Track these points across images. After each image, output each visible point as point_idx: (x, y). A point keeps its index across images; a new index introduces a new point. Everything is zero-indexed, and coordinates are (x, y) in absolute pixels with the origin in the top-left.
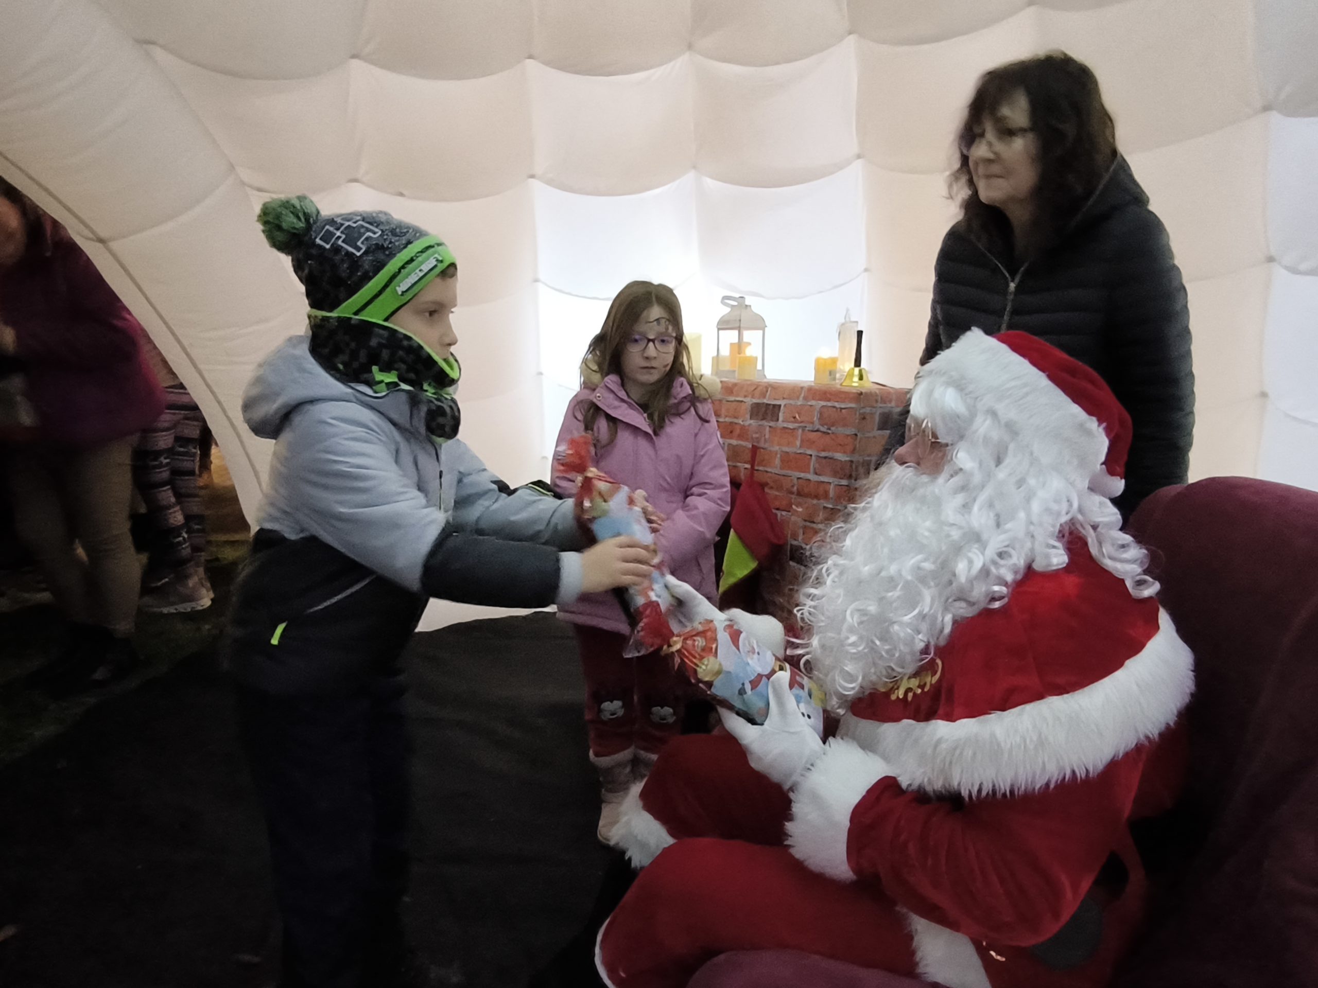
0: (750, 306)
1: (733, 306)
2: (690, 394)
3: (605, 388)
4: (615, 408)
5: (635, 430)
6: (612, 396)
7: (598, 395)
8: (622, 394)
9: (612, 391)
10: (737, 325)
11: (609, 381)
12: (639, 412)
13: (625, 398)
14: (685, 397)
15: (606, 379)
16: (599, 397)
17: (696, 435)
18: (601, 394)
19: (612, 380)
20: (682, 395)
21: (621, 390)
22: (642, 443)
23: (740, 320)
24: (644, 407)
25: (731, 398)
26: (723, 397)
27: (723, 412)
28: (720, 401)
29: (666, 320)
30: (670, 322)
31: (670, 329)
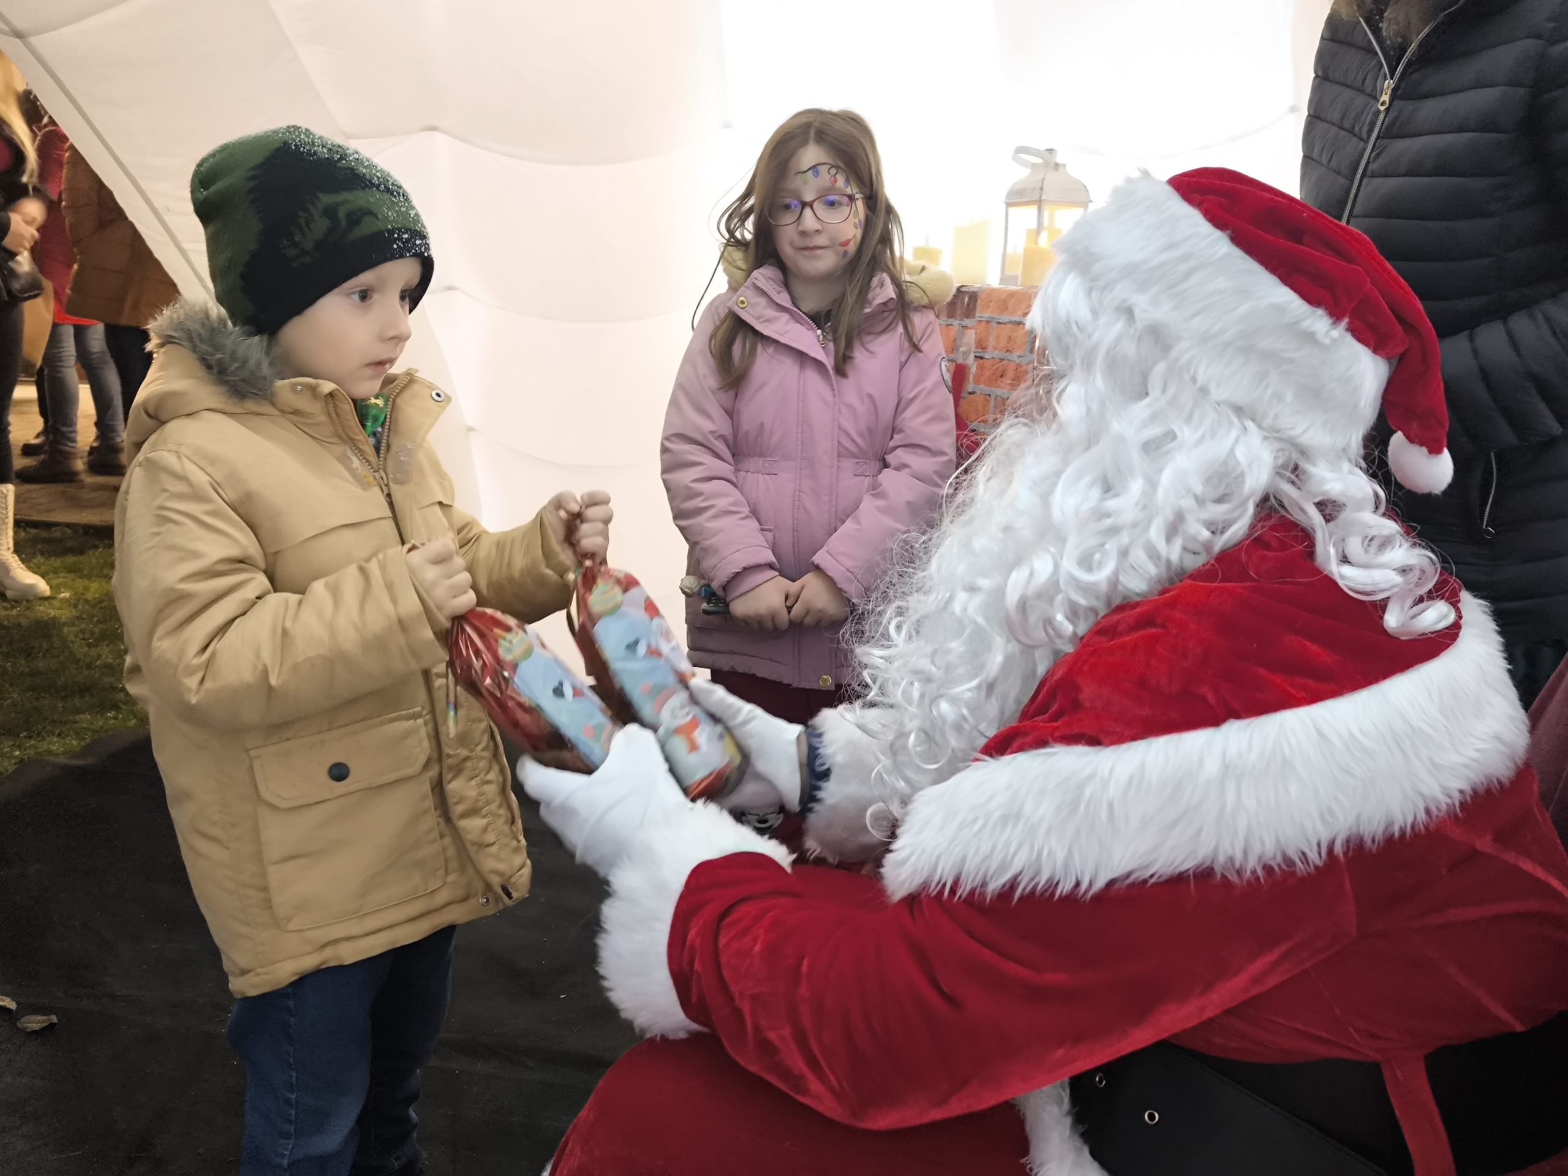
2: (892, 299)
3: (752, 287)
4: (768, 321)
5: (801, 357)
6: (762, 301)
7: (742, 298)
8: (784, 299)
9: (763, 293)
11: (760, 277)
12: (810, 329)
13: (788, 304)
14: (885, 304)
15: (755, 273)
16: (742, 302)
17: (902, 366)
18: (745, 297)
19: (765, 276)
20: (879, 300)
21: (779, 293)
22: (812, 377)
24: (818, 319)
25: (1005, 318)
26: (992, 316)
27: (991, 342)
28: (988, 322)
29: (830, 166)
30: (840, 171)
31: (841, 181)
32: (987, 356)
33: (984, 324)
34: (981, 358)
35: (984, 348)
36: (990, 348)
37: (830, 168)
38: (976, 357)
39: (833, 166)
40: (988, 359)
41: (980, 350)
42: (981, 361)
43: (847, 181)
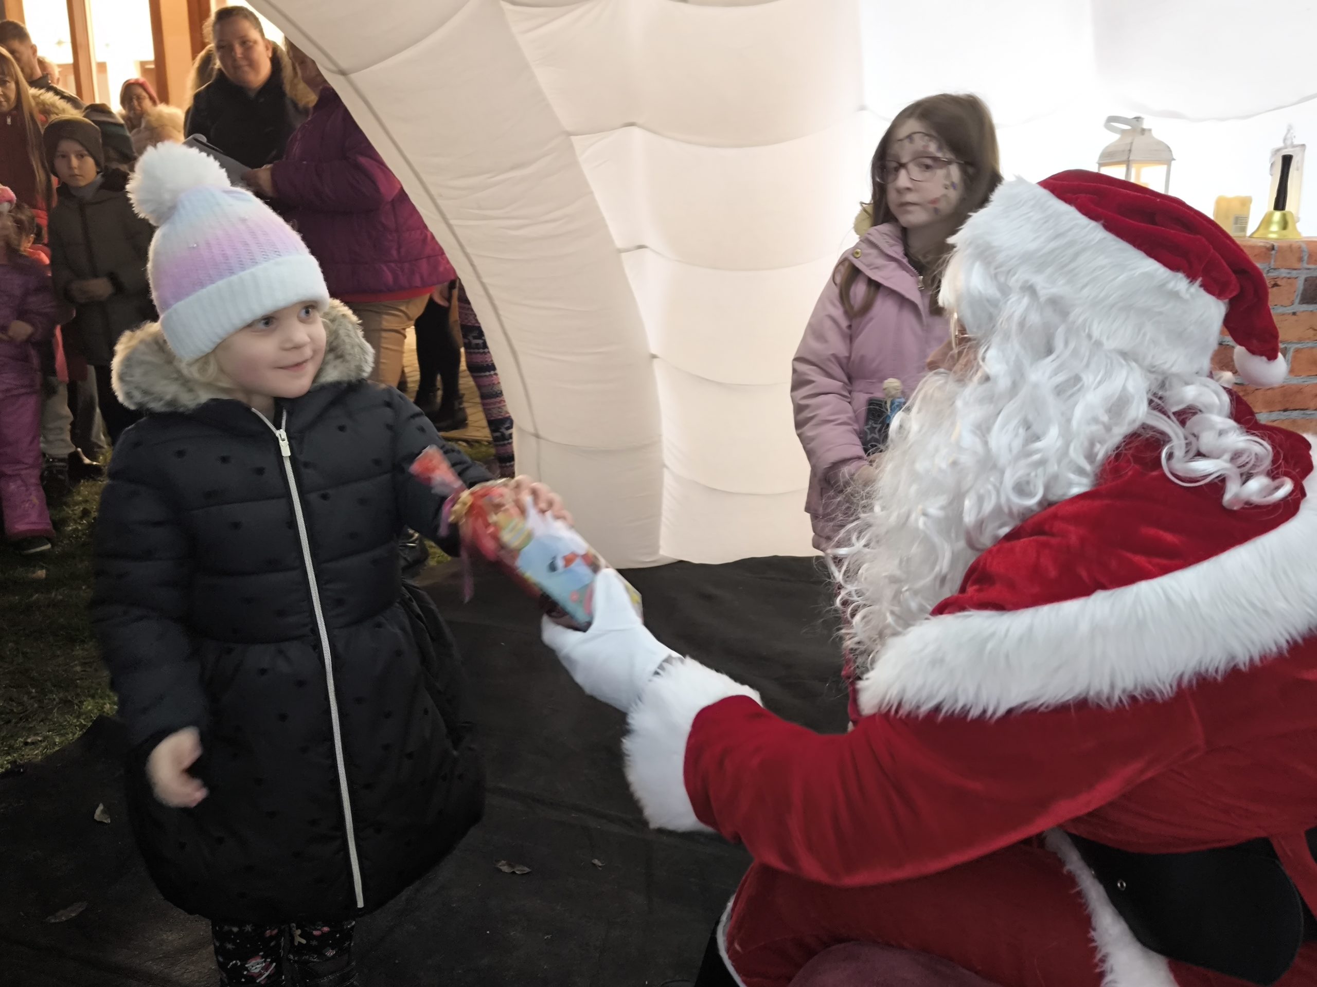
0: (1150, 130)
1: (1123, 132)
3: (866, 241)
4: (877, 268)
6: (874, 252)
7: (857, 250)
9: (874, 245)
10: (1125, 158)
11: (874, 232)
12: (913, 275)
15: (872, 229)
16: (857, 253)
18: (860, 249)
19: (880, 231)
23: (1130, 151)
29: (923, 135)
37: (923, 137)
39: (927, 135)
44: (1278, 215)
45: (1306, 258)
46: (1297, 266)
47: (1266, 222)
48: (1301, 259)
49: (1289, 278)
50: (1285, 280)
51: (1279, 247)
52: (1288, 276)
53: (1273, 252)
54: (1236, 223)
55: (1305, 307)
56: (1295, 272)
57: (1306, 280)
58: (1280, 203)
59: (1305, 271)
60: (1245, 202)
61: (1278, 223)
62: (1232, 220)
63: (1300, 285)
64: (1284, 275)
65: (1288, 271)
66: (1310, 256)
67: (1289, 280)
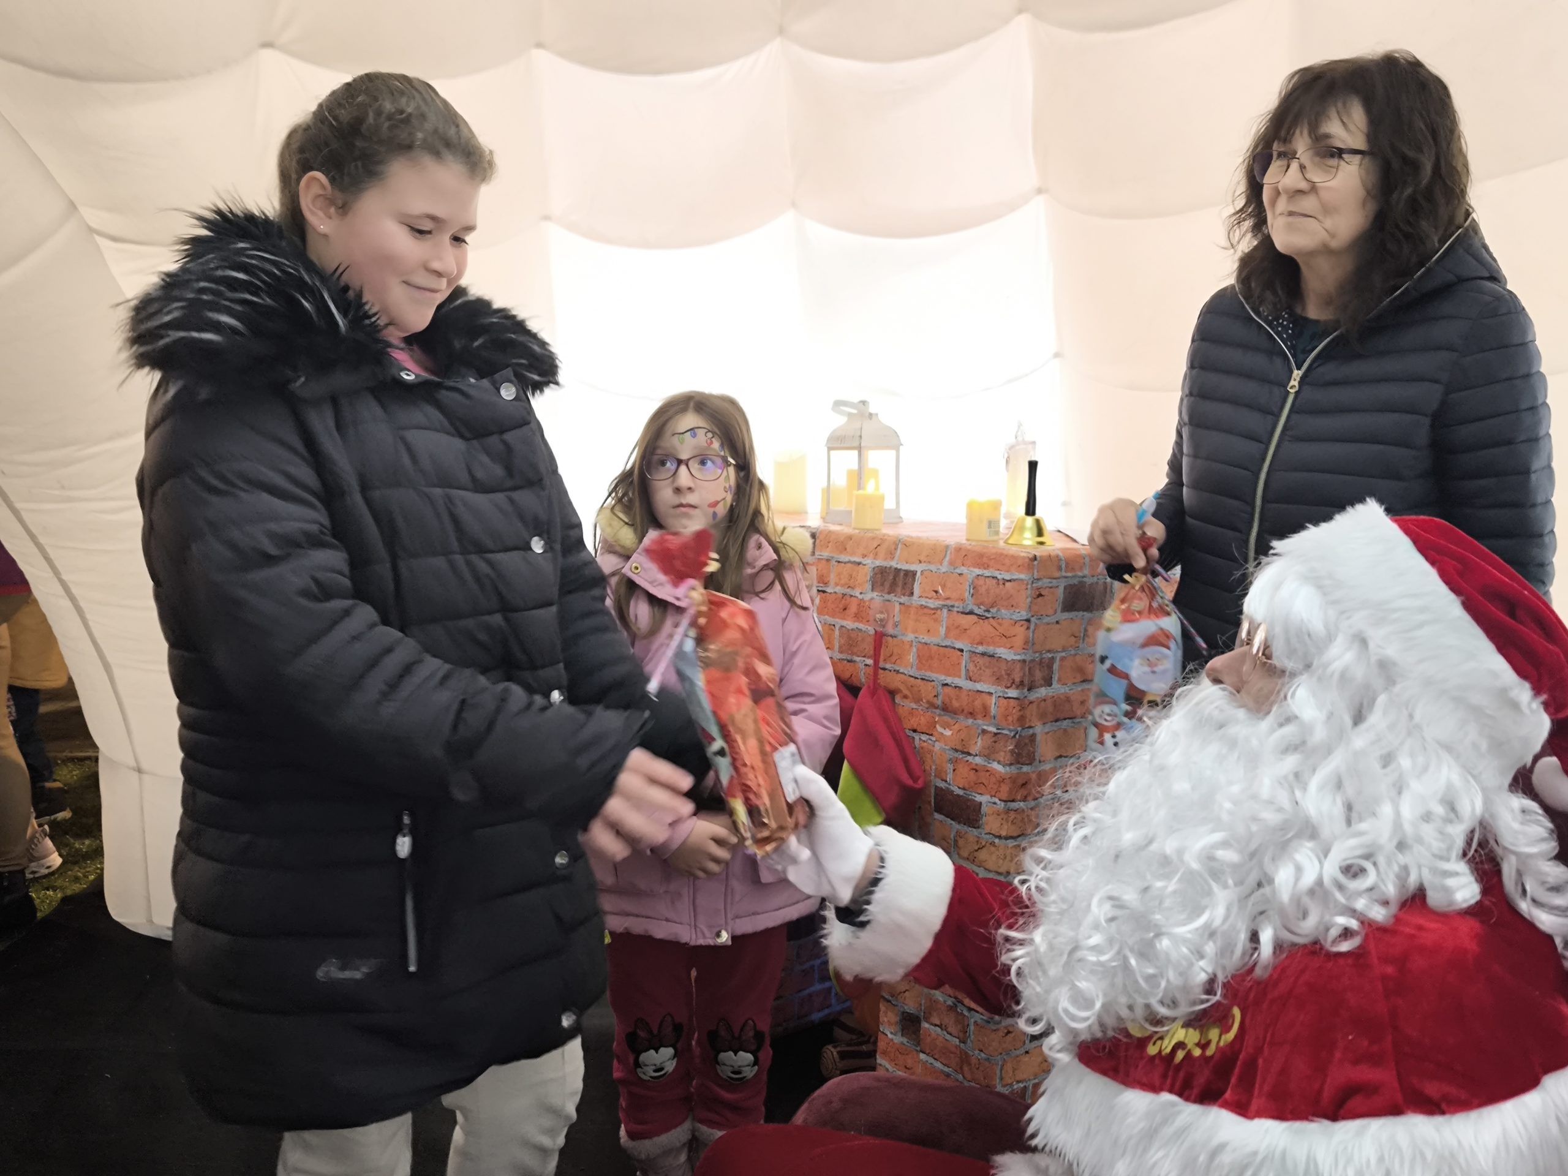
0: (877, 415)
1: (850, 415)
3: (644, 553)
4: (661, 585)
6: (655, 566)
7: (637, 566)
10: (857, 442)
14: (766, 565)
16: (638, 570)
18: (638, 563)
20: (762, 561)
23: (861, 436)
25: (844, 558)
26: (831, 555)
27: (832, 578)
28: (828, 560)
29: (706, 430)
30: (716, 436)
31: (716, 445)
32: (829, 590)
33: (824, 562)
34: (824, 592)
35: (826, 584)
36: (832, 583)
37: (706, 433)
38: (818, 591)
39: (709, 431)
40: (831, 593)
41: (821, 585)
42: (824, 595)
43: (722, 445)
44: (1030, 521)
45: (1063, 566)
46: (1057, 574)
47: (1020, 528)
48: (1060, 568)
49: (1051, 588)
50: (1048, 589)
51: (1040, 557)
52: (1050, 585)
53: (1036, 563)
54: (990, 526)
55: (1066, 615)
56: (1054, 581)
57: (1065, 588)
58: (1030, 509)
59: (1064, 580)
60: (996, 505)
61: (1031, 529)
62: (985, 525)
63: (1060, 592)
64: (1046, 585)
65: (1049, 580)
66: (1067, 564)
67: (1051, 589)
